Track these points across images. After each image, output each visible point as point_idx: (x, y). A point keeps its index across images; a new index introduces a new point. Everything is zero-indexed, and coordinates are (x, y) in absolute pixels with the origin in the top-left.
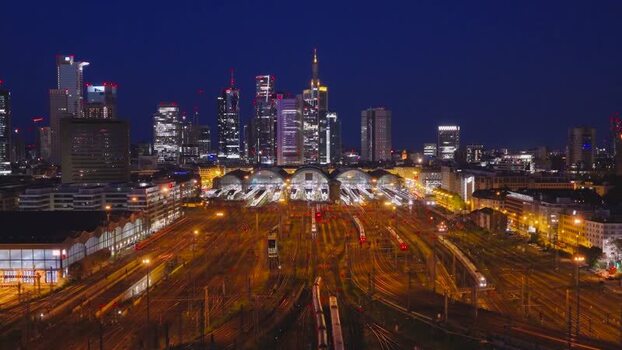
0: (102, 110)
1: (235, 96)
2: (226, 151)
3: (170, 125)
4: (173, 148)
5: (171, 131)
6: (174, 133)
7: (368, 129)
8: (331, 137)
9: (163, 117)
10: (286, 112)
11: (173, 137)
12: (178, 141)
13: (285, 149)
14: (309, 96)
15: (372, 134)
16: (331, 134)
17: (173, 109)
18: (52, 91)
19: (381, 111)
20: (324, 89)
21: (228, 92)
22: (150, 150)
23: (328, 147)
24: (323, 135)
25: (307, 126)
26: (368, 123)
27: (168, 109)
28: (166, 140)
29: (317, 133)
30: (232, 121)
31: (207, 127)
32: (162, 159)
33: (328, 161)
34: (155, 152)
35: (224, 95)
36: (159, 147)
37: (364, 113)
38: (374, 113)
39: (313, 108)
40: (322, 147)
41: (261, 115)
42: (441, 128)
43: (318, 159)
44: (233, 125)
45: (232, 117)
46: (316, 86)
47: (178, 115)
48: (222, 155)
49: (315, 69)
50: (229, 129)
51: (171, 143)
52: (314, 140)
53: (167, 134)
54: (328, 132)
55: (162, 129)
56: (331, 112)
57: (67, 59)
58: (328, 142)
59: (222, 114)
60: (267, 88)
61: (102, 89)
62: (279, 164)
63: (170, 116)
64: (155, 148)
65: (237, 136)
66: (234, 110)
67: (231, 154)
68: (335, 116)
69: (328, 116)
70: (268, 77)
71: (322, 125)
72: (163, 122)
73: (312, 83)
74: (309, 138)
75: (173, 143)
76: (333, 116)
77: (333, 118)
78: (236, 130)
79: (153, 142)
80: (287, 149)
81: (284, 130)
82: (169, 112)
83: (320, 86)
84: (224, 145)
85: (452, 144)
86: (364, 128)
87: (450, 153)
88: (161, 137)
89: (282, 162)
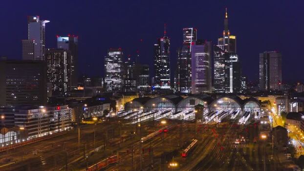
0: (62, 54)
1: (167, 43)
2: (160, 83)
3: (116, 65)
4: (119, 81)
5: (116, 68)
6: (119, 70)
7: (265, 67)
8: (233, 72)
9: (111, 58)
10: (198, 54)
11: (118, 73)
12: (122, 75)
13: (197, 82)
14: (221, 43)
15: (267, 71)
17: (118, 53)
18: (24, 41)
19: (273, 54)
20: (233, 37)
21: (162, 40)
22: (103, 83)
23: (231, 80)
24: (228, 71)
25: (218, 65)
26: (264, 62)
27: (115, 53)
28: (113, 75)
29: (224, 70)
30: (165, 61)
31: (146, 66)
32: (110, 89)
33: (231, 91)
34: (105, 84)
35: (159, 42)
36: (108, 81)
37: (261, 55)
38: (268, 54)
39: (223, 52)
40: (228, 79)
41: (181, 56)
43: (224, 89)
44: (165, 64)
45: (164, 58)
46: (227, 35)
47: (123, 57)
48: (157, 86)
49: (226, 23)
50: (162, 67)
53: (114, 71)
54: (231, 69)
55: (111, 67)
56: (233, 54)
57: (35, 18)
58: (231, 77)
59: (157, 56)
60: (191, 37)
61: (67, 39)
62: (193, 93)
63: (116, 58)
64: (106, 81)
65: (168, 73)
66: (166, 53)
67: (164, 86)
68: (236, 57)
69: (231, 57)
70: (192, 29)
71: (226, 64)
72: (111, 62)
73: (224, 33)
74: (220, 73)
75: (118, 77)
76: (234, 57)
77: (234, 59)
78: (168, 68)
79: (104, 77)
80: (199, 82)
81: (197, 68)
82: (116, 55)
83: (230, 35)
84: (159, 79)
86: (261, 66)
88: (109, 73)
89: (195, 91)
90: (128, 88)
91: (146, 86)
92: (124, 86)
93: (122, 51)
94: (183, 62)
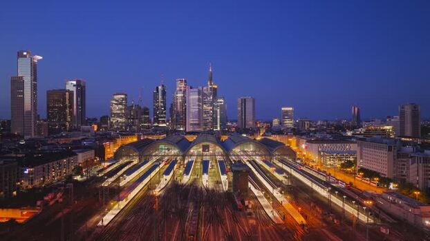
3: (120, 106)
4: (123, 120)
5: (121, 109)
6: (123, 111)
7: (242, 109)
8: (220, 113)
9: (117, 101)
10: (192, 97)
11: (122, 113)
12: (126, 115)
15: (244, 112)
16: (220, 111)
17: (123, 96)
22: (109, 122)
23: (218, 120)
24: (215, 112)
26: (242, 105)
27: (120, 96)
28: (118, 115)
29: (211, 111)
33: (218, 129)
34: (111, 123)
36: (114, 120)
38: (245, 99)
40: (215, 120)
42: (283, 109)
43: (212, 127)
45: (161, 102)
46: (211, 85)
51: (121, 117)
52: (210, 116)
53: (119, 112)
56: (220, 98)
58: (218, 117)
62: (187, 130)
63: (121, 100)
64: (112, 121)
66: (163, 98)
68: (223, 100)
69: (219, 101)
72: (116, 104)
73: (209, 83)
76: (221, 100)
77: (221, 102)
79: (110, 117)
82: (120, 98)
84: (157, 118)
85: (290, 118)
86: (239, 109)
87: (289, 123)
88: (115, 114)
89: (190, 129)
90: (130, 126)
91: (146, 124)
92: (127, 125)
93: (126, 95)
94: (179, 104)
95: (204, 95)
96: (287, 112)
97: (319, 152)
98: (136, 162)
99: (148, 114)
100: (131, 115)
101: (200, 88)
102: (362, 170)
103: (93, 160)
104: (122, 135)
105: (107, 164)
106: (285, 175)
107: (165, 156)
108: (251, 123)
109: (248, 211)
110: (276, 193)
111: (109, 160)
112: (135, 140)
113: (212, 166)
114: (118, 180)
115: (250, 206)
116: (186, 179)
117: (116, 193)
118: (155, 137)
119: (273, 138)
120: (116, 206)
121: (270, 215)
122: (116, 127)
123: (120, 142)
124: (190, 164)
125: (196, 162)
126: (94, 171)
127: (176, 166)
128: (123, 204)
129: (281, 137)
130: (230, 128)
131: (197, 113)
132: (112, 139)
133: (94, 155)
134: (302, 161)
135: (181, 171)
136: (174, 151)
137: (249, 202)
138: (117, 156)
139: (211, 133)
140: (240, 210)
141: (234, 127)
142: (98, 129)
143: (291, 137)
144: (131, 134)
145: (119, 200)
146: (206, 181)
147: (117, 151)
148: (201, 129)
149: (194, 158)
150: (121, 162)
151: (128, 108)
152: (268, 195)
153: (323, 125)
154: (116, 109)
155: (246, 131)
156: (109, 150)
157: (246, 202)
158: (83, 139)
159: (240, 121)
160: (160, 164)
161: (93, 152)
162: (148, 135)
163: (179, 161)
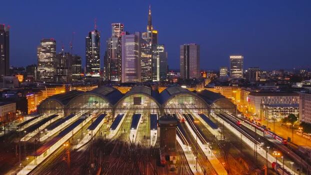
1: (97, 36)
2: (92, 72)
3: (48, 54)
4: (51, 70)
5: (49, 58)
6: (52, 60)
7: (185, 57)
8: (160, 62)
9: (44, 48)
10: (127, 44)
11: (51, 62)
12: (53, 64)
13: (127, 71)
14: (145, 36)
15: (187, 61)
16: (160, 60)
17: (51, 43)
19: (193, 46)
20: (156, 32)
22: (35, 72)
23: (158, 70)
24: (154, 61)
25: (143, 55)
26: (185, 53)
27: (47, 43)
28: (45, 64)
29: (151, 60)
30: (95, 52)
33: (158, 79)
34: (38, 73)
35: (90, 35)
36: (41, 70)
37: (182, 47)
38: (188, 47)
39: (148, 44)
40: (154, 69)
41: (111, 47)
42: (231, 57)
43: (151, 77)
44: (96, 55)
45: (95, 50)
46: (150, 30)
48: (89, 75)
50: (93, 58)
51: (49, 66)
52: (149, 65)
53: (47, 60)
54: (158, 59)
56: (160, 45)
58: (158, 66)
59: (89, 48)
60: (119, 31)
62: (123, 82)
63: (49, 47)
64: (38, 70)
65: (99, 62)
66: (96, 45)
67: (94, 74)
68: (163, 48)
69: (158, 48)
70: (120, 24)
71: (153, 54)
72: (43, 52)
73: (148, 28)
74: (145, 63)
75: (51, 66)
76: (161, 48)
77: (161, 50)
78: (98, 58)
79: (37, 66)
80: (129, 71)
81: (126, 57)
82: (48, 45)
83: (153, 30)
84: (90, 68)
85: (240, 67)
86: (182, 57)
87: (238, 73)
88: (41, 63)
89: (126, 80)
90: (60, 77)
91: (78, 75)
92: (56, 75)
93: (54, 42)
94: (113, 52)
95: (142, 41)
96: (236, 60)
97: (262, 105)
98: (61, 115)
99: (79, 63)
100: (60, 65)
101: (138, 34)
102: (303, 124)
103: (14, 114)
104: (49, 86)
105: (28, 118)
106: (219, 129)
107: (93, 109)
108: (195, 73)
109: (172, 166)
110: (205, 148)
111: (32, 114)
112: (63, 91)
113: (144, 120)
114: (39, 135)
115: (175, 162)
116: (112, 134)
117: (34, 148)
118: (85, 89)
119: (215, 90)
120: (33, 162)
121: (194, 170)
122: (43, 77)
123: (46, 94)
124: (119, 118)
125: (127, 116)
126: (14, 126)
127: (104, 120)
128: (40, 159)
129: (225, 88)
130: (170, 78)
131: (133, 62)
132: (37, 91)
133: (15, 109)
134: (243, 115)
135: (109, 126)
136: (105, 104)
137: (174, 158)
138: (40, 110)
139: (149, 84)
140: (163, 166)
141: (176, 78)
142: (24, 80)
143: (236, 88)
144: (59, 85)
145: (37, 155)
146: (134, 136)
147: (41, 104)
148: (139, 80)
149: (125, 112)
150: (45, 116)
151: (57, 56)
152: (196, 150)
153: (277, 76)
154: (43, 57)
155: (188, 82)
156: (33, 103)
157: (171, 158)
158: (5, 92)
159: (182, 71)
160: (86, 118)
161: (14, 105)
162: (77, 86)
163: (108, 115)
